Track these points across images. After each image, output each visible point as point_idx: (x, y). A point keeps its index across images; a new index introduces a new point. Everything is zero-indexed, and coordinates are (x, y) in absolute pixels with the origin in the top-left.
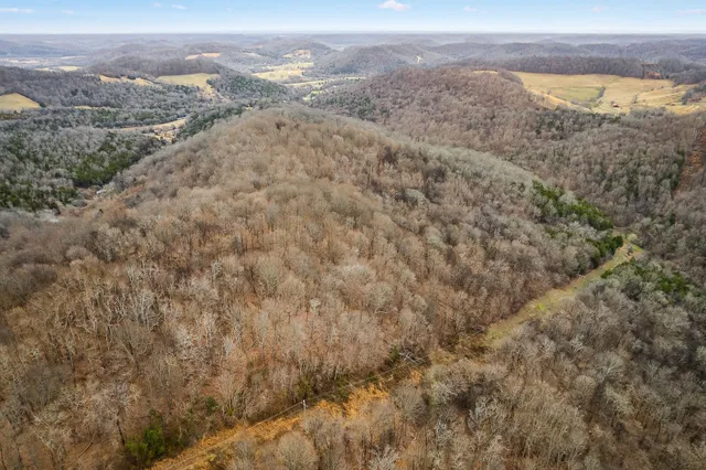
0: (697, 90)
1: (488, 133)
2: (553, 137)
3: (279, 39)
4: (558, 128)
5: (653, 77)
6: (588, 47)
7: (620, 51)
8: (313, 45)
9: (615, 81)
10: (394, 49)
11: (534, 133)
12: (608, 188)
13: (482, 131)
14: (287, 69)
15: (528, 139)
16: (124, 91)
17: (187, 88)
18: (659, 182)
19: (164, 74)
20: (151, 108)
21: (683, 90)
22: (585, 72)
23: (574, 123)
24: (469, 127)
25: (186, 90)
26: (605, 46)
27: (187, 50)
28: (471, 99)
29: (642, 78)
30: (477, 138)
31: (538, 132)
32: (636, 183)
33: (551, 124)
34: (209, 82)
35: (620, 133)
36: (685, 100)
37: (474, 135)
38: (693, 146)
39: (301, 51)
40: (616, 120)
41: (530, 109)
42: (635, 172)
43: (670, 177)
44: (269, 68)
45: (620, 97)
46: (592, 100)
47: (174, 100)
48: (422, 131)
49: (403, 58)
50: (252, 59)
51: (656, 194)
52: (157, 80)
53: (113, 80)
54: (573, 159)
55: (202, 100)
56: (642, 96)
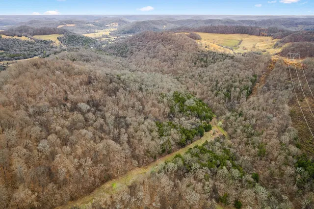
0: (281, 42)
1: (172, 64)
2: (202, 66)
3: (106, 17)
4: (204, 62)
5: (263, 35)
6: (242, 21)
7: (256, 23)
8: (119, 20)
9: (248, 37)
10: (153, 22)
11: (193, 64)
12: (216, 95)
13: (169, 63)
14: (103, 32)
15: (190, 67)
16: (12, 42)
17: (46, 41)
18: (241, 91)
19: (37, 34)
20: (25, 51)
21: (276, 41)
22: (234, 33)
23: (213, 59)
24: (165, 61)
25: (45, 42)
26: (249, 21)
27: (59, 23)
28: (170, 47)
29: (259, 35)
30: (166, 67)
31: (195, 63)
32: (230, 92)
33: (202, 59)
34: (58, 38)
35: (230, 65)
36: (275, 47)
37: (166, 65)
38: (263, 72)
39: (114, 23)
40: (232, 57)
41: (195, 52)
42: (232, 86)
43: (247, 89)
44: (96, 31)
45: (249, 44)
46: (235, 46)
47: (38, 47)
48: (143, 63)
49: (156, 26)
50: (89, 27)
51: (238, 98)
52: (33, 37)
53: (8, 37)
54: (205, 78)
55: (52, 47)
56: (258, 44)
